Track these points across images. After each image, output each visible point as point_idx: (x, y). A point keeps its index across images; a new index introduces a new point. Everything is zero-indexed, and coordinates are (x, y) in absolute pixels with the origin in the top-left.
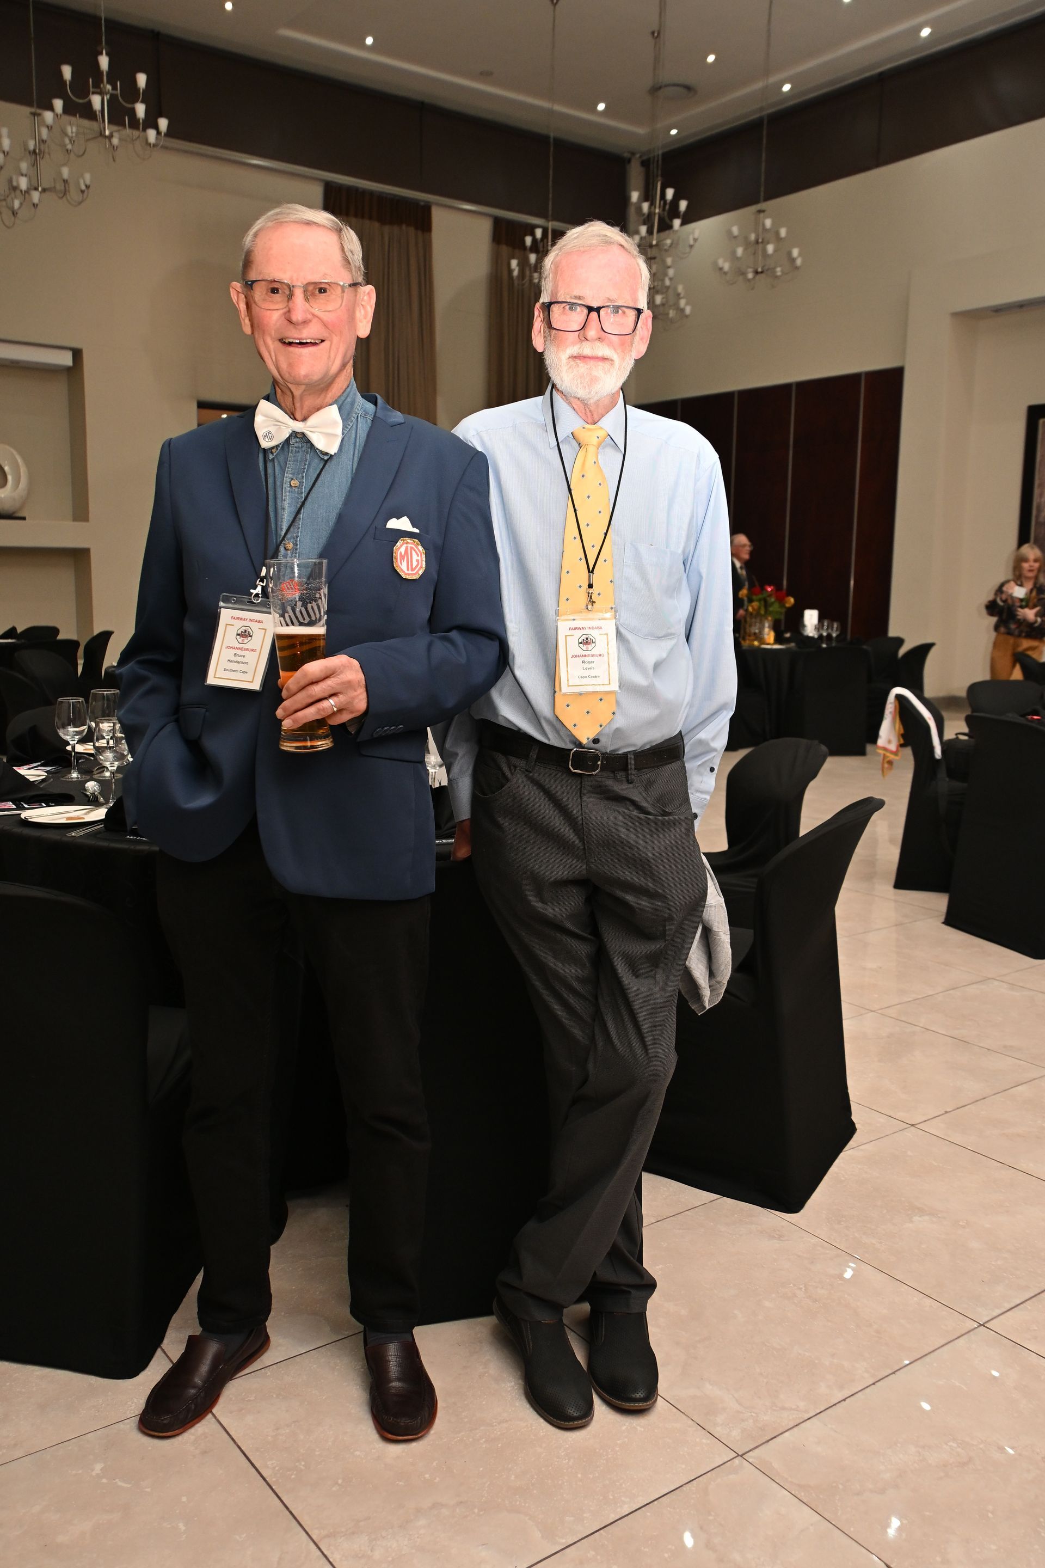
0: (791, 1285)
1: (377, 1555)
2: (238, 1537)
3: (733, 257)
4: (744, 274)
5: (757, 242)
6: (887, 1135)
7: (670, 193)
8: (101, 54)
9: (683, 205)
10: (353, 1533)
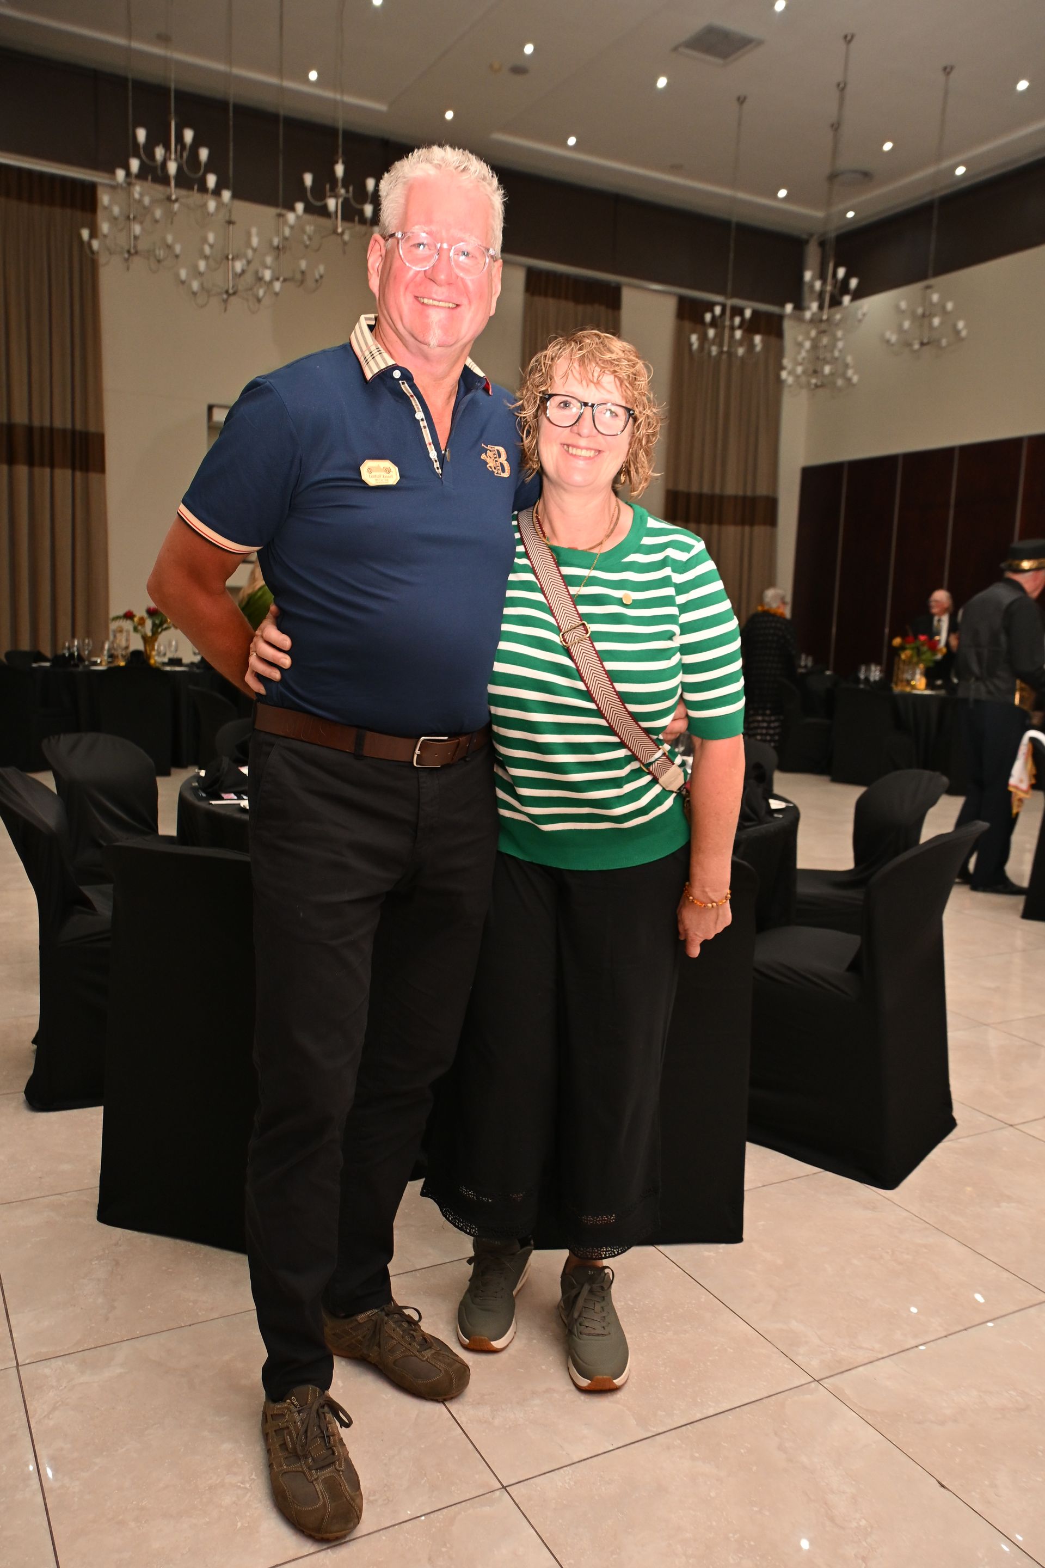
0: (880, 1249)
1: (497, 1422)
2: (384, 1396)
3: (900, 330)
4: (909, 345)
5: (924, 316)
6: (985, 1132)
7: (841, 272)
8: (337, 162)
9: (854, 283)
10: (479, 1404)
